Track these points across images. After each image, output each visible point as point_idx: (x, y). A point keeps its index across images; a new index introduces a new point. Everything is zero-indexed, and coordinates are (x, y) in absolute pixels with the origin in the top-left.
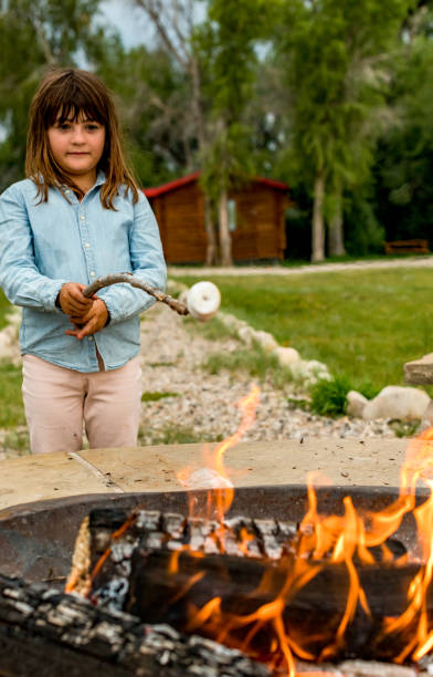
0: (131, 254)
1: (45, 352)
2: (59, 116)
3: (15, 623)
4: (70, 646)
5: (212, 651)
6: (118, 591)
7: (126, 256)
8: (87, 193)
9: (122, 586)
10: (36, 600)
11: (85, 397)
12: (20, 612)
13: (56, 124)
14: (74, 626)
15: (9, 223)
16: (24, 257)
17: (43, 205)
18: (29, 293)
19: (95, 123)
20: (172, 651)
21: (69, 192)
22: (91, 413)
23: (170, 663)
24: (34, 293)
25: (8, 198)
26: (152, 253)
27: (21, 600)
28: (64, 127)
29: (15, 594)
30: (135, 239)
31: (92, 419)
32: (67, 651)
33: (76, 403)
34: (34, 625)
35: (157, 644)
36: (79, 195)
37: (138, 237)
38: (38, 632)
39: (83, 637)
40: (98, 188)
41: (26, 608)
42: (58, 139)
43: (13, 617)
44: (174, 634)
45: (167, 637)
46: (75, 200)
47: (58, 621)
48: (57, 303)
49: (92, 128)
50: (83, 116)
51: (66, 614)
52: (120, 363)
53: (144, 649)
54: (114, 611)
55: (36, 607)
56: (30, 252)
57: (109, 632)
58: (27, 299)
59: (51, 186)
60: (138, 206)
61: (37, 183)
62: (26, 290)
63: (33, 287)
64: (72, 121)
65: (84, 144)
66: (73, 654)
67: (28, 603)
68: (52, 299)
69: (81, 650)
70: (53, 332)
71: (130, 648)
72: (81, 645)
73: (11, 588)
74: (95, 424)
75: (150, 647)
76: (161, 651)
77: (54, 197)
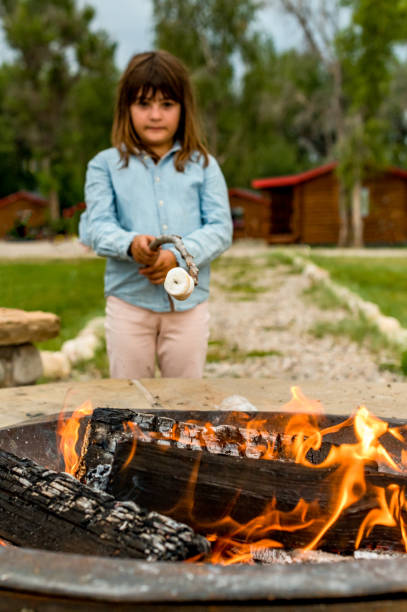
0: (202, 212)
1: (126, 294)
2: (140, 94)
3: (16, 494)
4: (53, 513)
5: (163, 523)
6: (102, 473)
7: (197, 213)
8: (163, 158)
9: (106, 470)
10: (36, 477)
11: (158, 335)
12: (22, 485)
13: (138, 101)
14: (60, 498)
15: (96, 186)
16: (107, 214)
17: (125, 170)
18: (107, 245)
19: (170, 101)
20: (131, 521)
21: (147, 158)
22: (163, 348)
23: (127, 530)
24: (111, 245)
25: (96, 165)
26: (219, 210)
27: (25, 477)
28: (144, 103)
29: (20, 471)
30: (205, 198)
31: (164, 354)
32: (50, 518)
33: (150, 340)
34: (30, 496)
35: (121, 515)
36: (156, 160)
37: (208, 196)
38: (32, 502)
39: (65, 507)
40: (173, 154)
41: (26, 483)
42: (139, 115)
43: (16, 488)
44: (137, 509)
45: (130, 510)
46: (151, 164)
47: (49, 494)
48: (129, 252)
49: (167, 105)
50: (160, 95)
51: (57, 488)
52: (190, 306)
53: (109, 519)
54: (96, 489)
55: (34, 483)
56: (113, 209)
57: (86, 504)
58: (106, 250)
59: (132, 153)
60: (208, 169)
61: (120, 151)
62: (105, 242)
63: (110, 239)
64: (150, 99)
65: (160, 120)
66: (54, 520)
67: (29, 479)
68: (125, 249)
69: (61, 517)
70: (132, 277)
71: (100, 517)
72: (62, 512)
73: (18, 466)
74: (166, 359)
75: (115, 517)
76: (122, 521)
77: (134, 163)
